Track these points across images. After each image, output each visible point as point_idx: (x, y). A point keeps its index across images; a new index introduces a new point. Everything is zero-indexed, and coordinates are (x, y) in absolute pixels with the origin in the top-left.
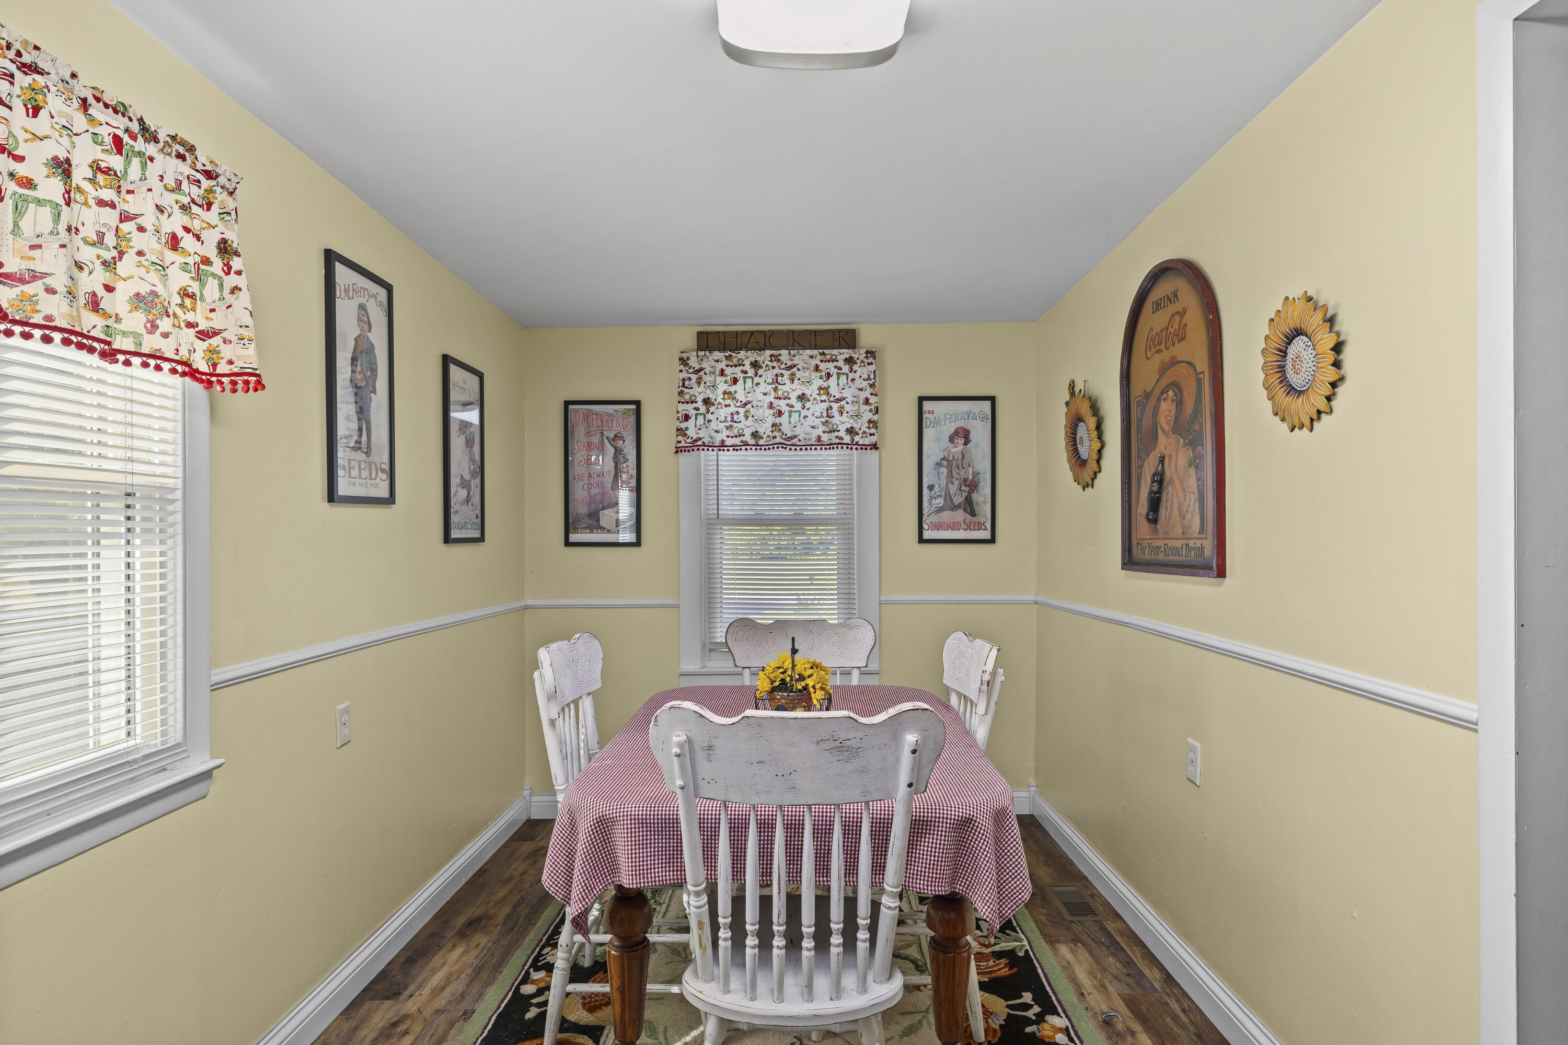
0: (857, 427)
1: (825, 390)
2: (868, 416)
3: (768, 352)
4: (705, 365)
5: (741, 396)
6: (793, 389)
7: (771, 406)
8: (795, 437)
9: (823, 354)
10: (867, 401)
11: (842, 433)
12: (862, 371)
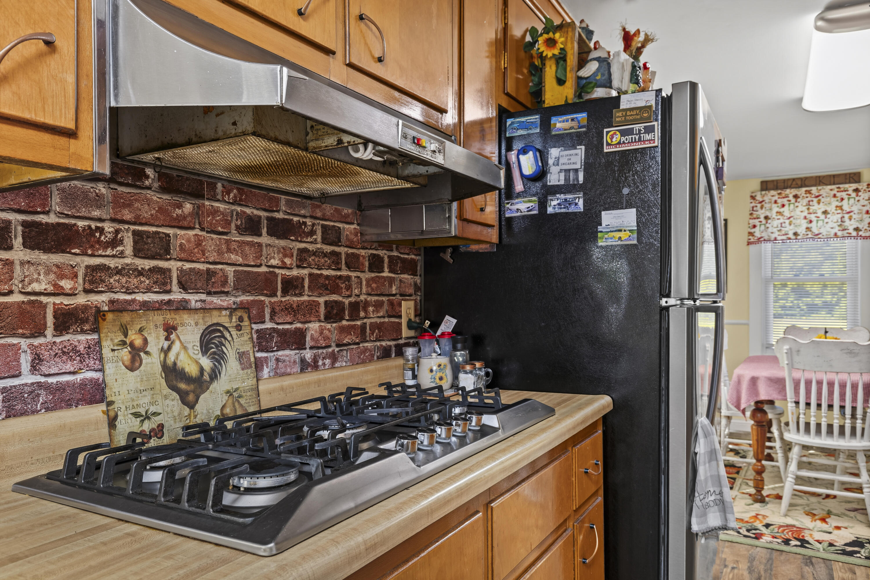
0: (860, 227)
1: (841, 208)
3: (804, 189)
4: (765, 198)
5: (787, 214)
6: (819, 208)
8: (820, 234)
9: (839, 188)
10: (867, 212)
12: (865, 196)
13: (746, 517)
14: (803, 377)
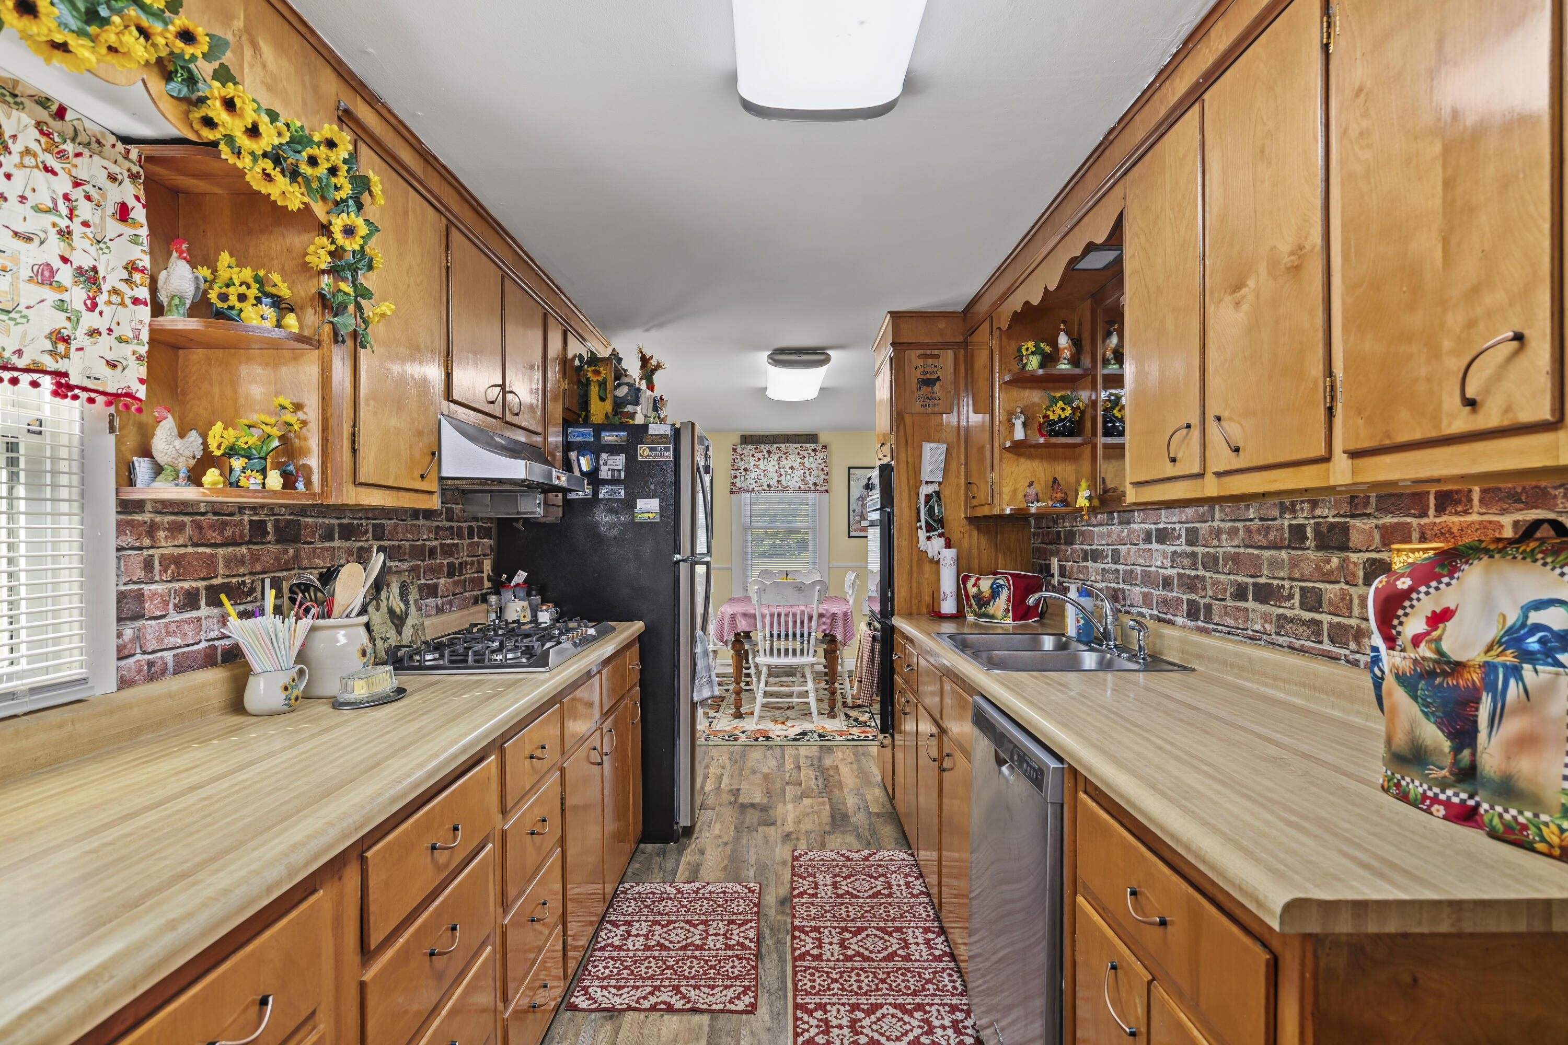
0: (818, 482)
1: (803, 464)
2: (823, 477)
3: (775, 446)
4: (745, 452)
5: (762, 467)
6: (787, 464)
7: (776, 472)
8: (788, 486)
9: (801, 447)
10: (823, 470)
11: (811, 485)
12: (820, 455)
13: (728, 729)
14: (767, 611)
